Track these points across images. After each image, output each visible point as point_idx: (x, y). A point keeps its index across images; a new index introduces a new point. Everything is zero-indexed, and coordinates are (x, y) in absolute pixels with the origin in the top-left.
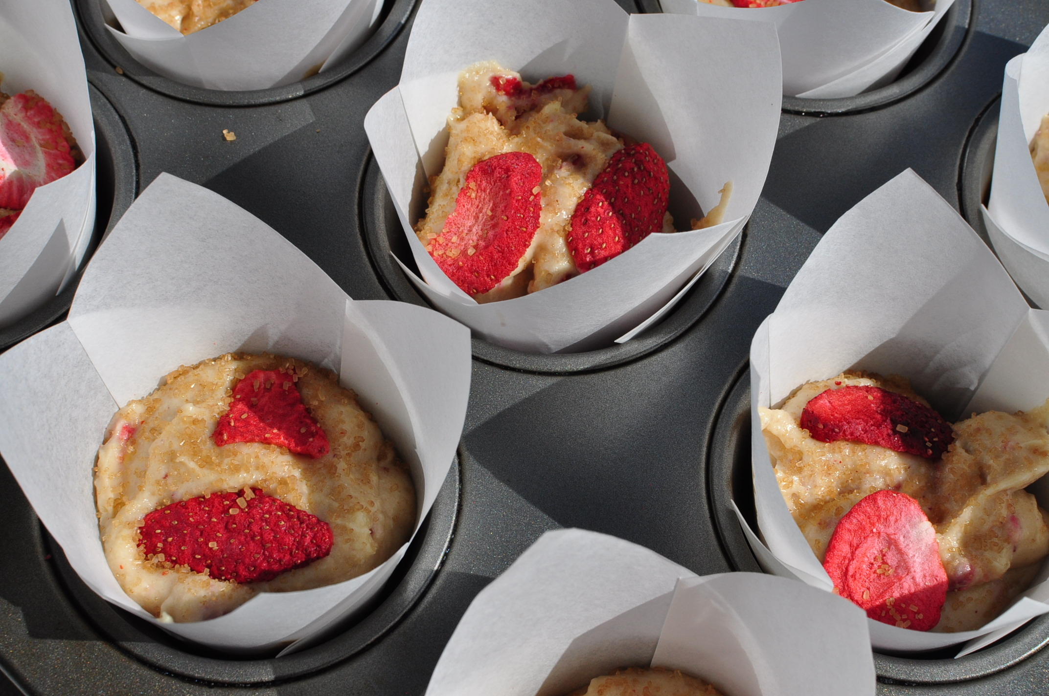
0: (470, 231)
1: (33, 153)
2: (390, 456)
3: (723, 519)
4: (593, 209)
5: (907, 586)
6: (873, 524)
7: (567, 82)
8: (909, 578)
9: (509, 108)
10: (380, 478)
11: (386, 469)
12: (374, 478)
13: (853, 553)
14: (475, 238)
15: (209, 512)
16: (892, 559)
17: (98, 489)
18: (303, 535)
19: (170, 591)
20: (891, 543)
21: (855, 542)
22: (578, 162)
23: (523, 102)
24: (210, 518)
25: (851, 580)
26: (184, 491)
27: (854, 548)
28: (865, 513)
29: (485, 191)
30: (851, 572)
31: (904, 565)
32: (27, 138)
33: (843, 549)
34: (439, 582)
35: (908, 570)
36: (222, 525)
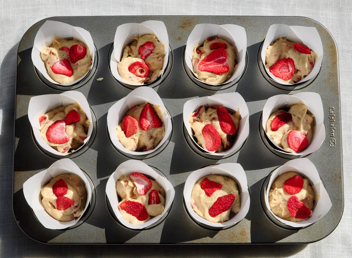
0: (210, 141)
1: (142, 181)
2: (226, 178)
3: (274, 152)
4: (223, 125)
5: (301, 141)
6: (292, 137)
7: (201, 107)
8: (301, 140)
9: (197, 118)
10: (228, 182)
11: (228, 180)
12: (228, 183)
13: (292, 143)
14: (212, 142)
15: (217, 205)
16: (297, 139)
17: (198, 214)
18: (231, 198)
19: (221, 218)
20: (295, 137)
21: (292, 141)
22: (214, 119)
23: (198, 116)
24: (217, 206)
25: (294, 146)
26: (211, 205)
27: (292, 142)
28: (290, 137)
29: (207, 134)
30: (294, 145)
31: (299, 139)
32: (139, 180)
33: (291, 143)
34: (249, 189)
35: (300, 139)
36: (220, 205)
